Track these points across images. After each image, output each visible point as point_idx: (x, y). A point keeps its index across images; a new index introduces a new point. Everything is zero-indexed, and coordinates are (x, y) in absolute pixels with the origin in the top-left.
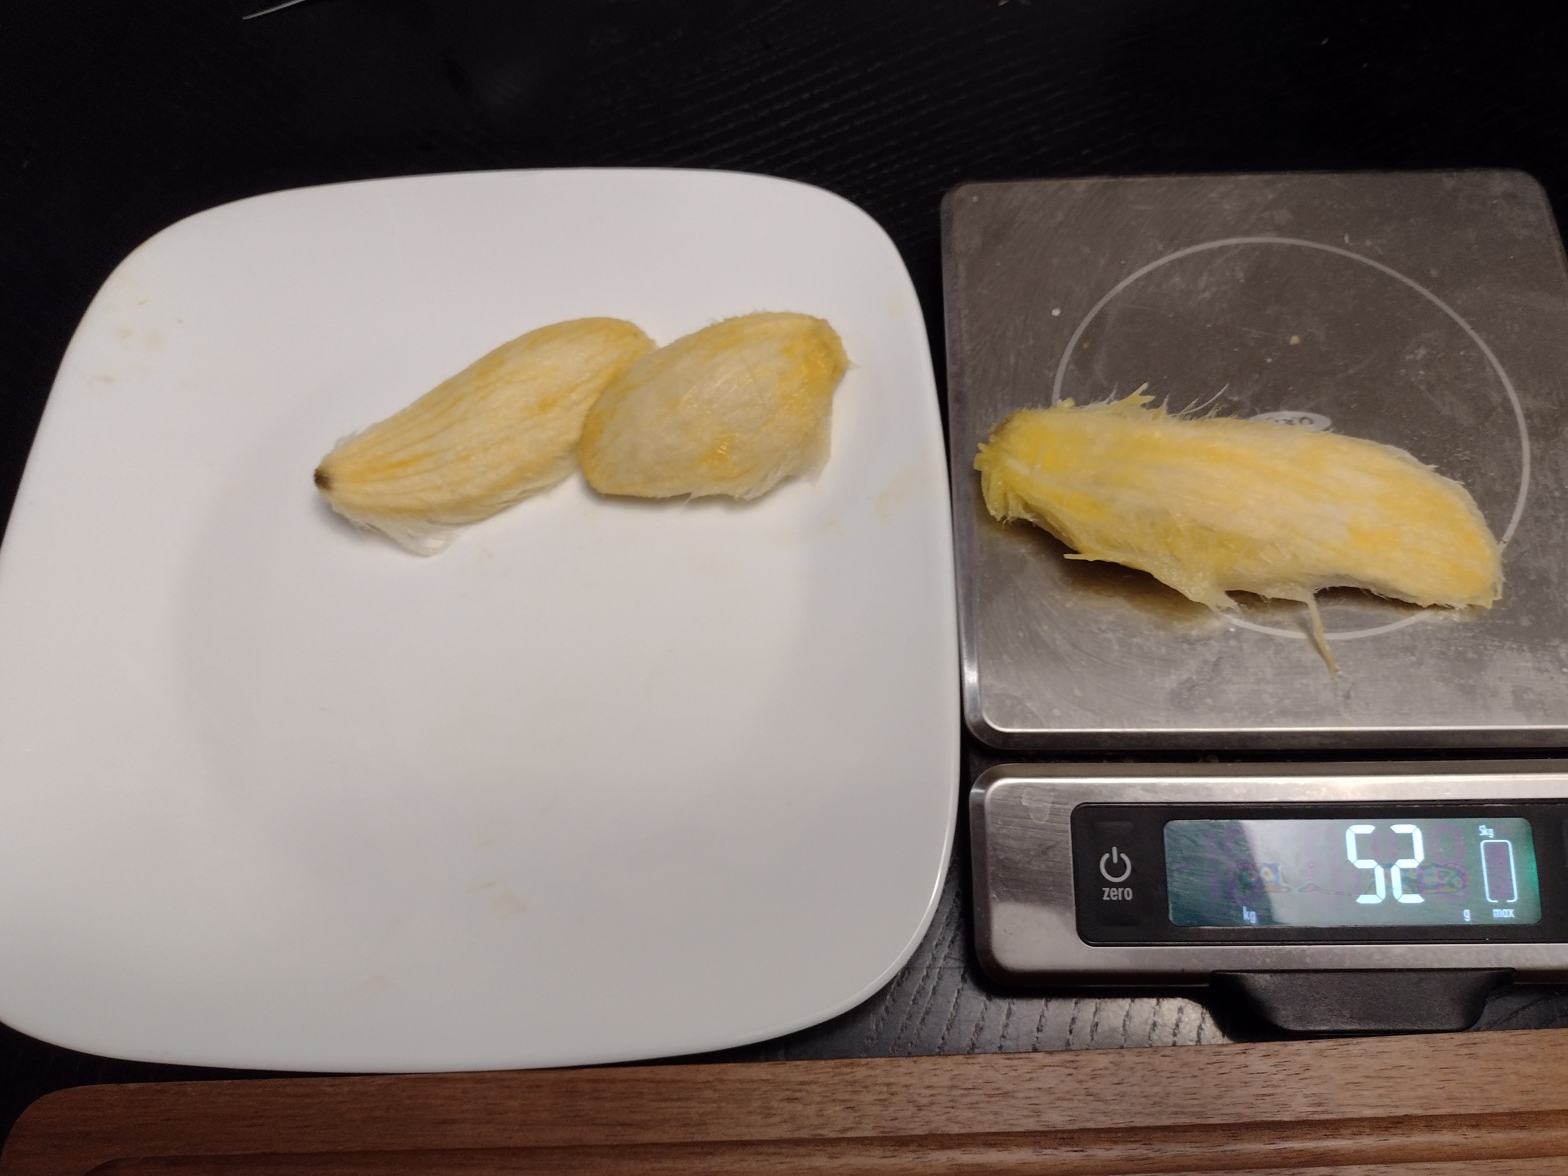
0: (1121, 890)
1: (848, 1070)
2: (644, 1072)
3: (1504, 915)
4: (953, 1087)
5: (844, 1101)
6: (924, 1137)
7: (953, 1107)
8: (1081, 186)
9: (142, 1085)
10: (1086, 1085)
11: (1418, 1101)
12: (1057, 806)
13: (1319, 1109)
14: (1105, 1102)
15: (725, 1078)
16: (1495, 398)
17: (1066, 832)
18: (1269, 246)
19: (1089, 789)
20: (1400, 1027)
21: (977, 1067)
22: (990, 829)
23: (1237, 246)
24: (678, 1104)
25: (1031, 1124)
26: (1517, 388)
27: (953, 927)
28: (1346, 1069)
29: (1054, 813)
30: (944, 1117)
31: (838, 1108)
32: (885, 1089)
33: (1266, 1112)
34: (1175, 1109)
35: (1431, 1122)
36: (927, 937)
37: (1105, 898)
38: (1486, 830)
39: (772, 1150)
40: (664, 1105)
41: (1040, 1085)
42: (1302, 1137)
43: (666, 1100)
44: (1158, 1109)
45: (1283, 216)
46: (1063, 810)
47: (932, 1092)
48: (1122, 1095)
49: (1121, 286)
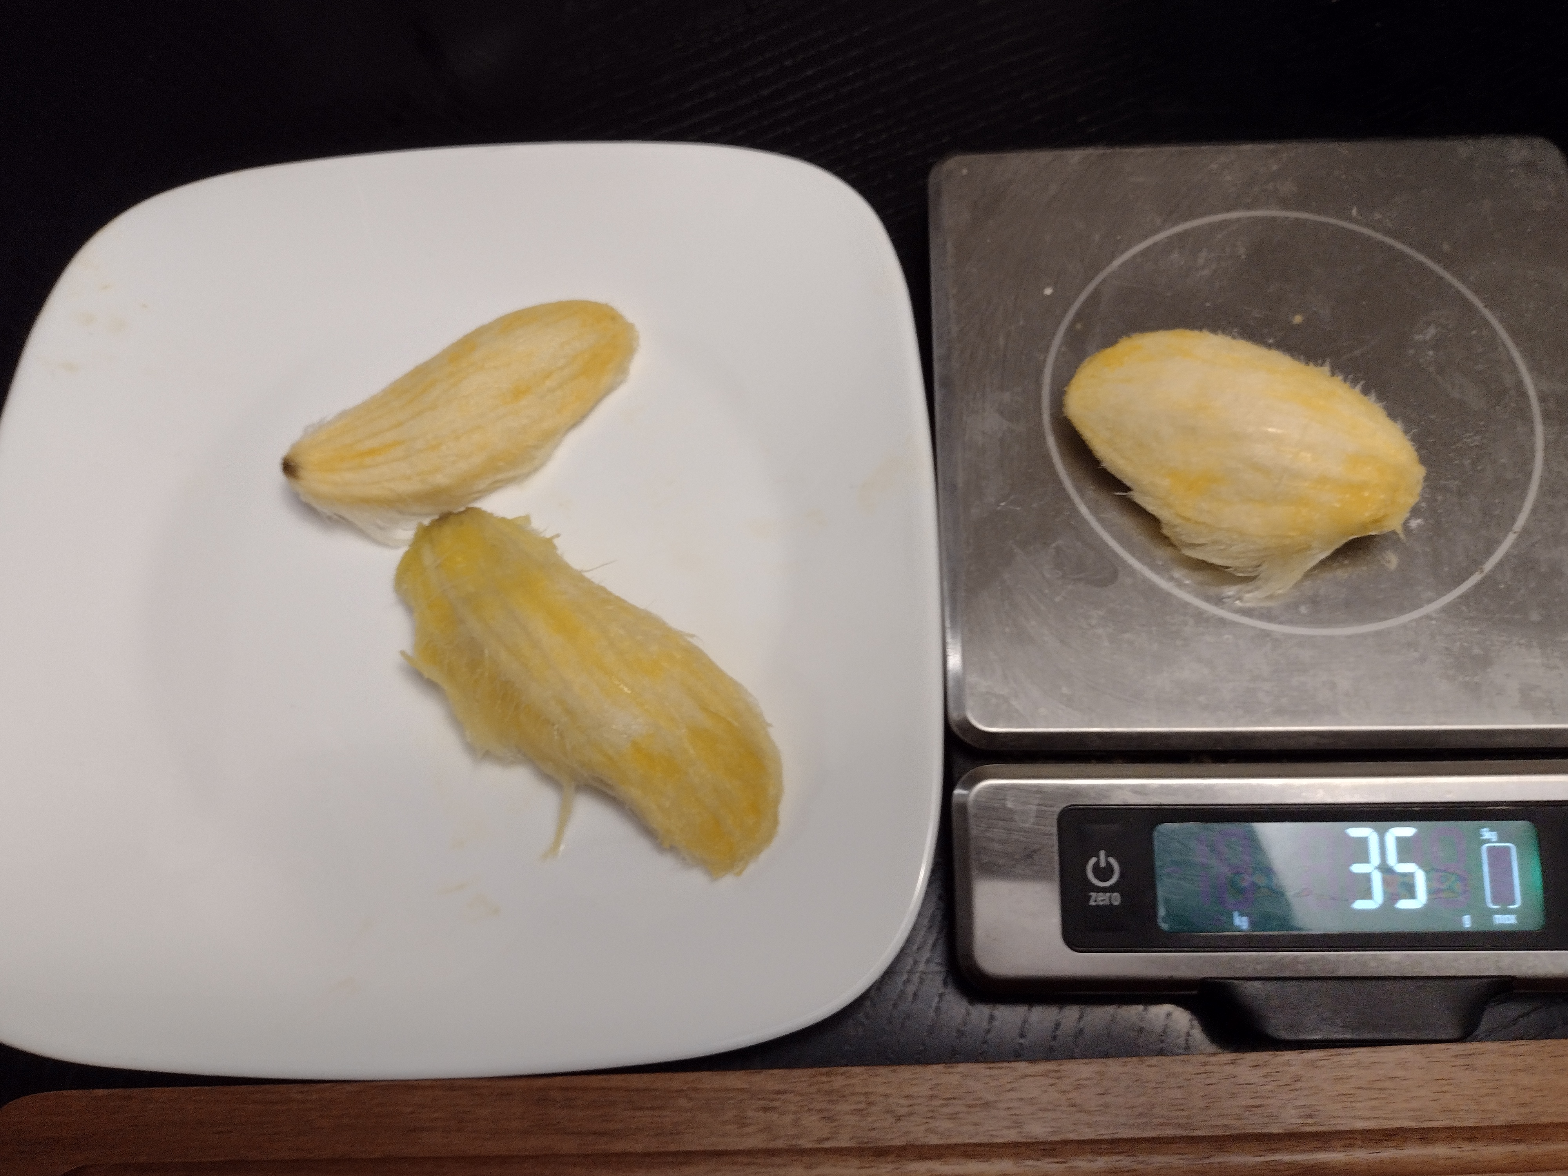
0: (1108, 894)
1: (824, 1079)
2: (617, 1080)
3: (1505, 921)
4: (932, 1097)
5: (821, 1111)
6: (903, 1148)
7: (932, 1117)
8: (1075, 157)
9: (110, 1091)
10: (1070, 1096)
11: (1412, 1113)
12: (1044, 808)
13: (1309, 1121)
14: (1089, 1112)
15: (699, 1086)
16: (1508, 380)
17: (1051, 835)
18: (1274, 219)
19: (1077, 791)
20: (1396, 1036)
21: (957, 1077)
22: (974, 832)
23: (1238, 220)
24: (651, 1113)
25: (1012, 1136)
26: (1531, 369)
27: (935, 930)
28: (1338, 1079)
29: (1040, 815)
30: (923, 1128)
31: (815, 1118)
32: (862, 1098)
33: (1254, 1124)
34: (1162, 1121)
35: (1425, 1135)
36: (909, 941)
37: (1092, 903)
38: (1489, 834)
39: (746, 1160)
40: (638, 1114)
41: (1024, 1096)
42: (1291, 1150)
43: (640, 1109)
44: (1144, 1120)
45: (1287, 188)
46: (1049, 813)
47: (911, 1102)
48: (1106, 1106)
49: (1117, 263)
